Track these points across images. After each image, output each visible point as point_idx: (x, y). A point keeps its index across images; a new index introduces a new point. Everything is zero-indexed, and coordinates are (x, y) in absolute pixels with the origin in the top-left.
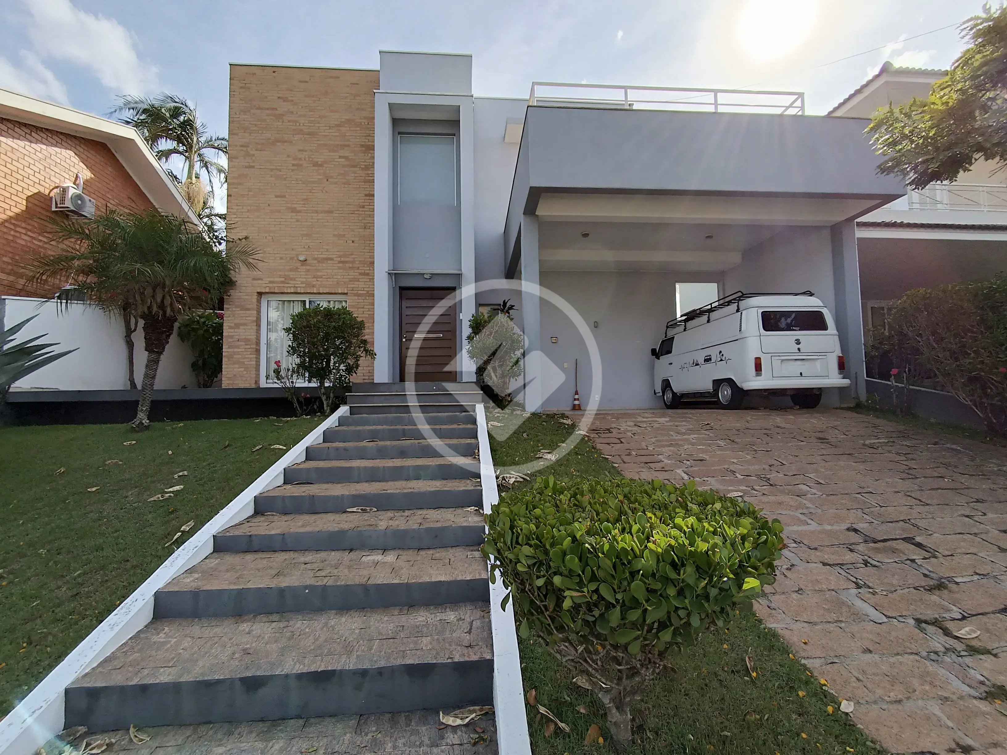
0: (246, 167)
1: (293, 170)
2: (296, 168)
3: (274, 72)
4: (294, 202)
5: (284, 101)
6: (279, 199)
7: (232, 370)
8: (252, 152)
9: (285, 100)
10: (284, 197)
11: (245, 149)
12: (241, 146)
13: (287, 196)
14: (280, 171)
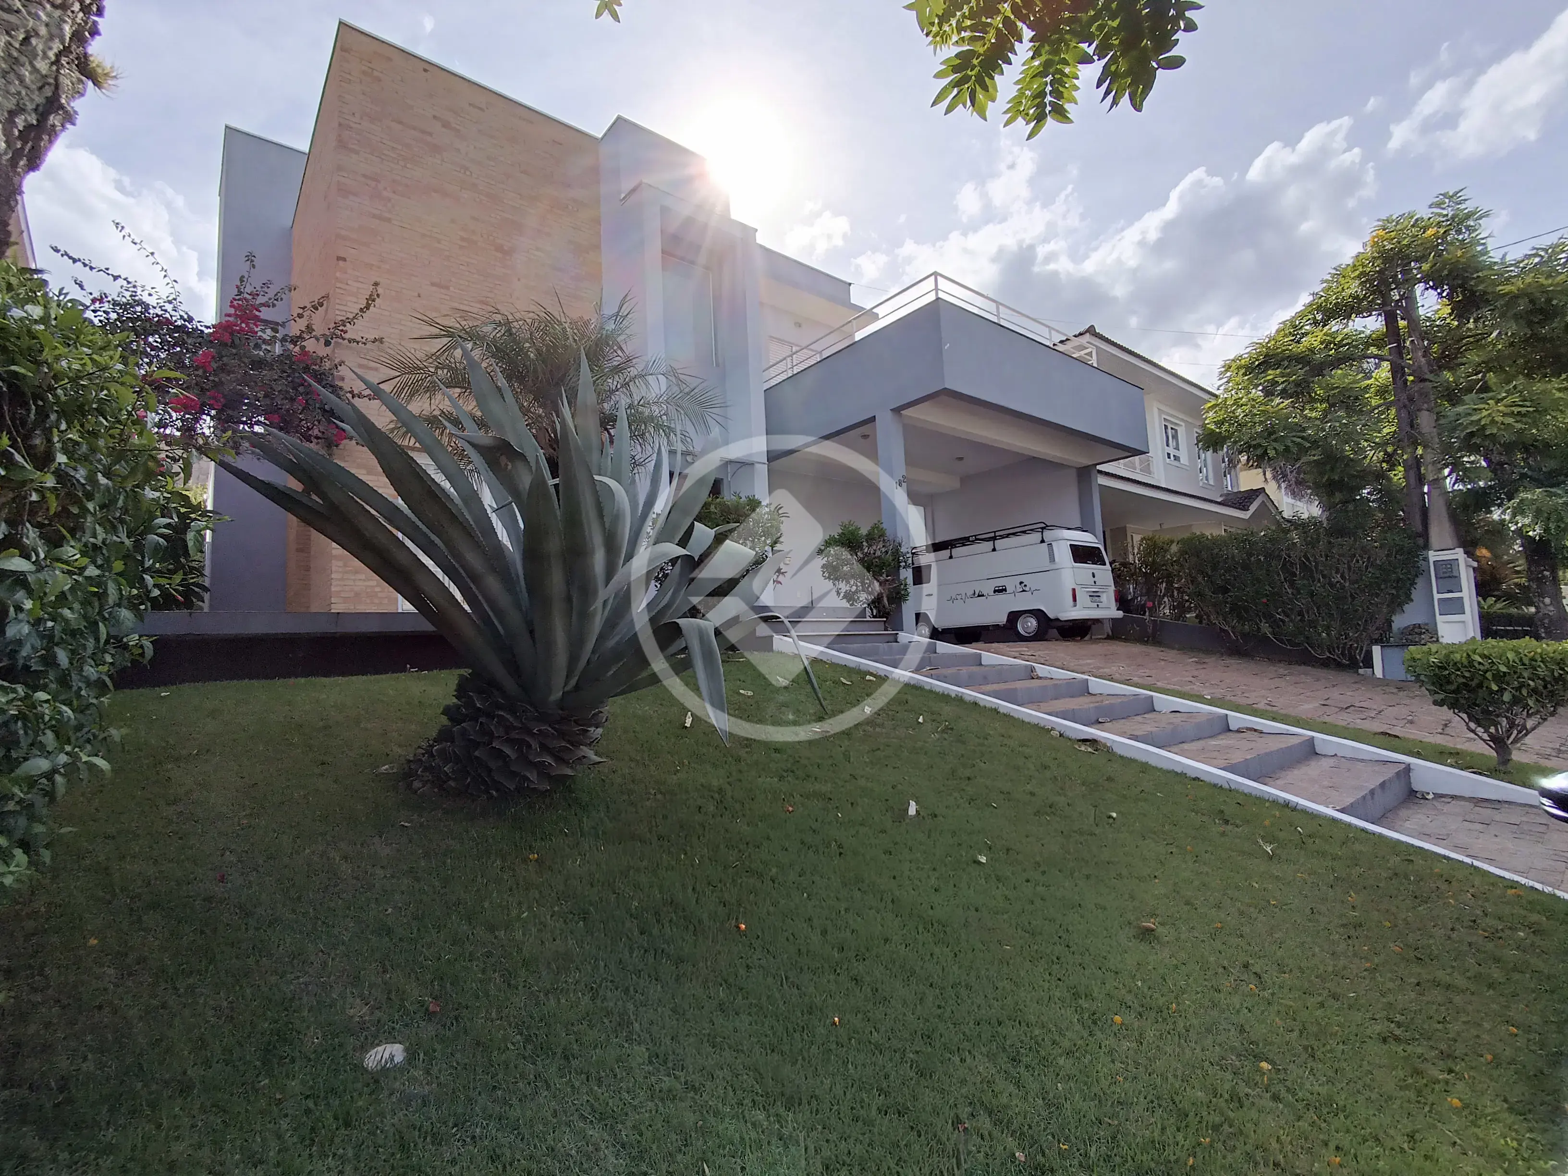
0: (374, 216)
1: (461, 247)
2: (464, 244)
3: (425, 70)
4: (466, 302)
5: (444, 126)
6: (434, 288)
7: (351, 583)
8: (385, 194)
9: (446, 125)
10: (447, 288)
11: (373, 184)
12: (364, 176)
13: (451, 288)
14: (439, 242)
